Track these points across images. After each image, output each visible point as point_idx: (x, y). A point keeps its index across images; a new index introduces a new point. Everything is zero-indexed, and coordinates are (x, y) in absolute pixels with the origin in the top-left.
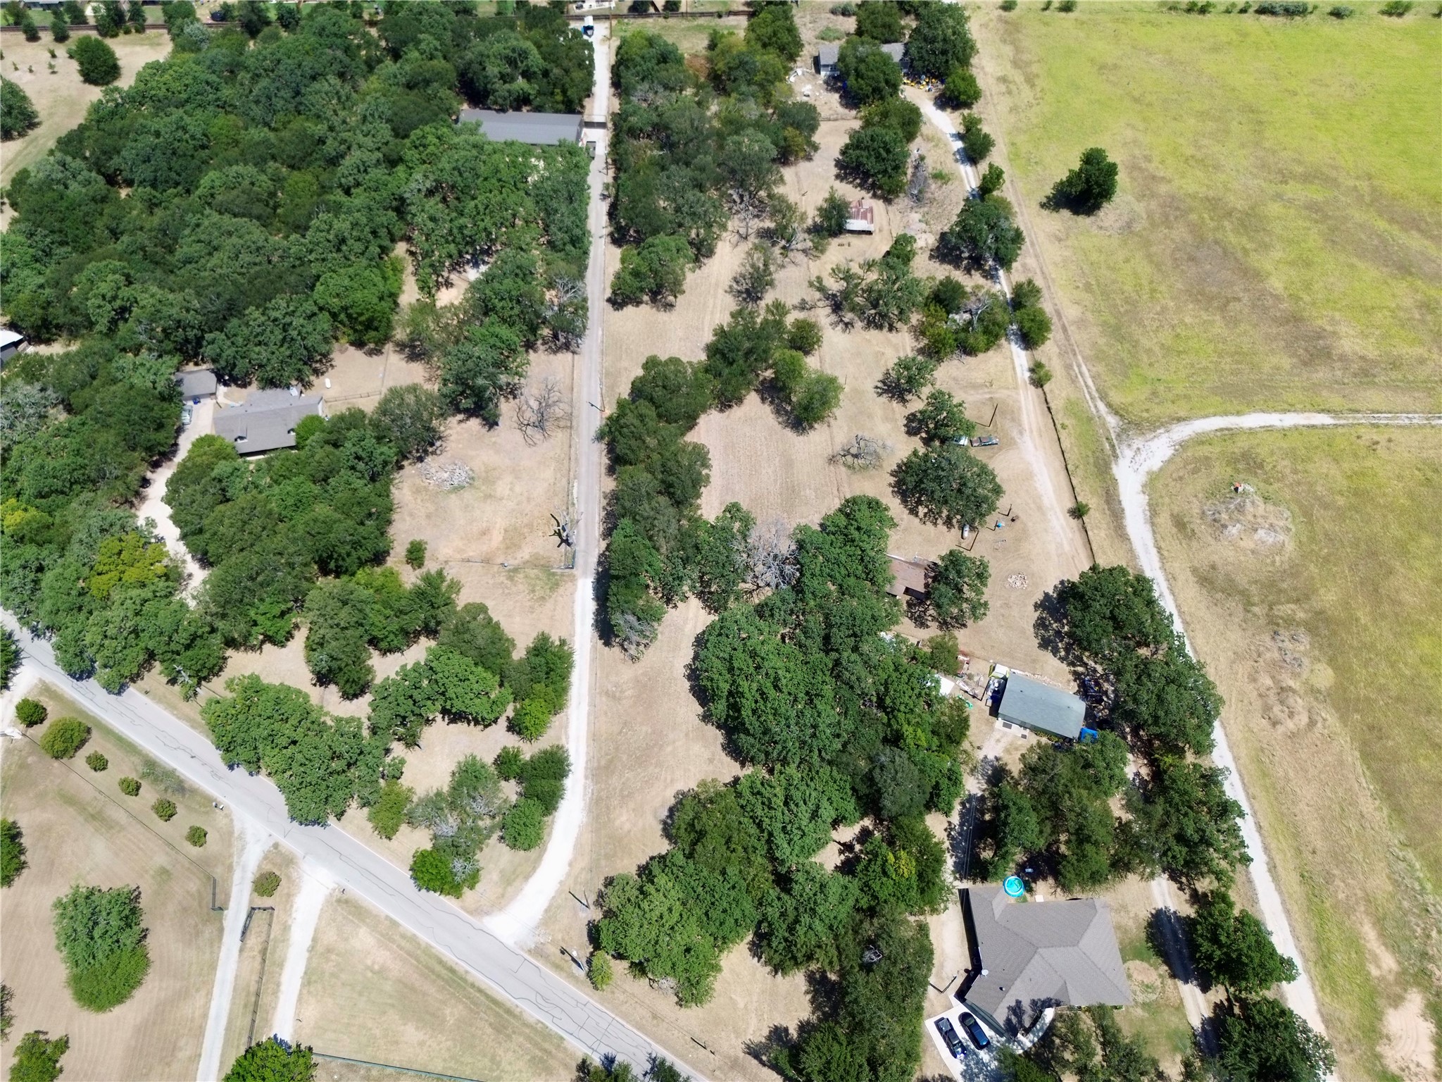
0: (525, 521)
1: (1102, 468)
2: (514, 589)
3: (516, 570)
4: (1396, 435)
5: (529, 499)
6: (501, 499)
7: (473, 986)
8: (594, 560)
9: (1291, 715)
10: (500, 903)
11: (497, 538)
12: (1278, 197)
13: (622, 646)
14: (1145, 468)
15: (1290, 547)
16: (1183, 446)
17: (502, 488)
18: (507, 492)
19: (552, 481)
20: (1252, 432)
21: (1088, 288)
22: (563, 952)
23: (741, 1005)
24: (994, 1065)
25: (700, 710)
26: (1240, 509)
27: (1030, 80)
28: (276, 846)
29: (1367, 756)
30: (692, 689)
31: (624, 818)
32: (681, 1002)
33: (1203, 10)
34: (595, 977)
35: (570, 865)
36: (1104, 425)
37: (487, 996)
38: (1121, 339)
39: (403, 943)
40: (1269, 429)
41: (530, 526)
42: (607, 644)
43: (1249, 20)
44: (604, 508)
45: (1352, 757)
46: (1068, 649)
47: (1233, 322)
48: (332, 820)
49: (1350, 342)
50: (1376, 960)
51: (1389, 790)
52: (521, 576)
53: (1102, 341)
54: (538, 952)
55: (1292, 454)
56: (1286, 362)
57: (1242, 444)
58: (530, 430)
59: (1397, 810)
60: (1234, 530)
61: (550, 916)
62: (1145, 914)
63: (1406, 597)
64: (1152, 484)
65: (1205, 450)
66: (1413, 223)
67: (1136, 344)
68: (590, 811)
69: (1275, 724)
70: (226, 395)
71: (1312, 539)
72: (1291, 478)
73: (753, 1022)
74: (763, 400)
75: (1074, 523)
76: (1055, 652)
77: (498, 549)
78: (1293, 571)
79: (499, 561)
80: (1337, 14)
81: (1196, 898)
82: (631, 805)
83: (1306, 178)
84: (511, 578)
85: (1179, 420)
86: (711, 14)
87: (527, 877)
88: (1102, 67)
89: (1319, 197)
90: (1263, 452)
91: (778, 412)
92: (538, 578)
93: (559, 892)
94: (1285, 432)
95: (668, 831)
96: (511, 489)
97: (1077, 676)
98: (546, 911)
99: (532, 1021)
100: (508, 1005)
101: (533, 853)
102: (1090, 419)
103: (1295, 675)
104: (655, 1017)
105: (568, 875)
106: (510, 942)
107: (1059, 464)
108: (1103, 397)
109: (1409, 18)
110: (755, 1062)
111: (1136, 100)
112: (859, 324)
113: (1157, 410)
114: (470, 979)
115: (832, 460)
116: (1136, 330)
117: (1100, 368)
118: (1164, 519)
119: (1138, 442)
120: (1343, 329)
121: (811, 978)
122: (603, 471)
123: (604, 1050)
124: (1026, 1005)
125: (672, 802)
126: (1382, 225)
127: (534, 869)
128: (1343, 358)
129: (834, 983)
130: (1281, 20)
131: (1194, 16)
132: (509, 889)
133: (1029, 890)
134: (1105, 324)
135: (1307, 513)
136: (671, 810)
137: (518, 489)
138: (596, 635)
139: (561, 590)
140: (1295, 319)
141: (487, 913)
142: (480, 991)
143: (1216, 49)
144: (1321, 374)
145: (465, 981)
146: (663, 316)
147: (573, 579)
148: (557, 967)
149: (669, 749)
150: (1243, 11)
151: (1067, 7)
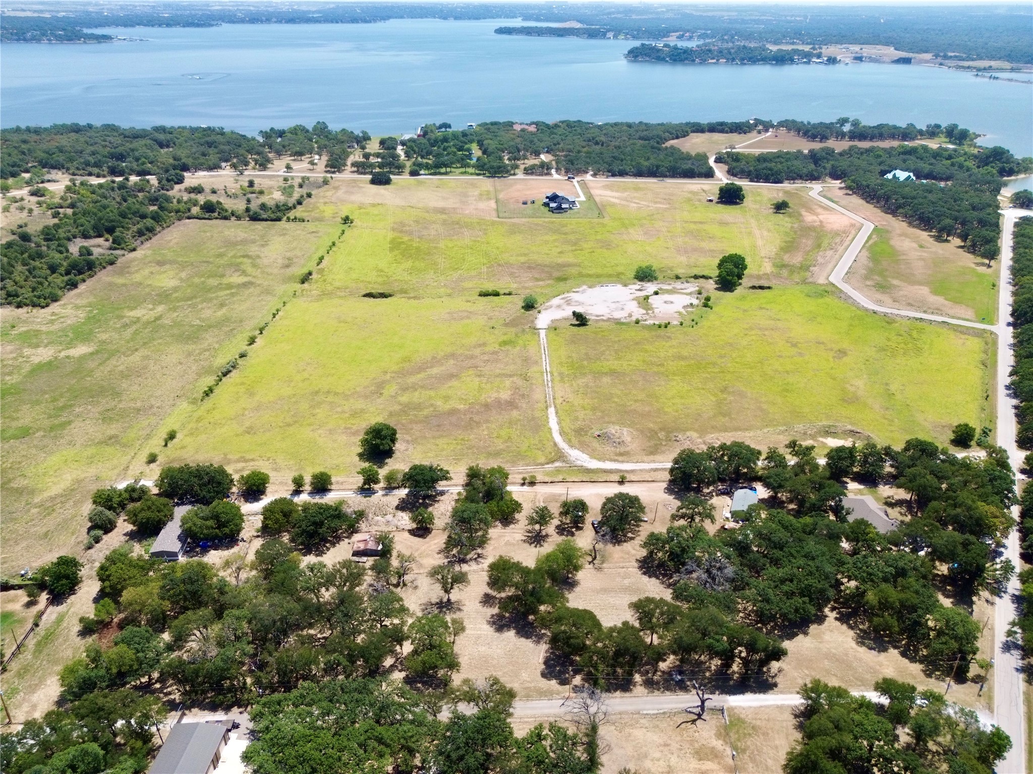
0: (686, 746)
1: (590, 471)
2: (752, 748)
3: (734, 748)
4: (558, 395)
5: (666, 745)
6: (669, 766)
11: (709, 766)
12: (393, 397)
13: (773, 677)
14: (588, 459)
15: (628, 429)
16: (572, 447)
18: (661, 763)
19: (645, 730)
20: (561, 427)
25: (802, 636)
33: (211, 390)
36: (561, 467)
38: (498, 454)
40: (559, 423)
41: (692, 742)
42: (775, 685)
43: (227, 380)
44: (663, 692)
46: (704, 496)
47: (487, 421)
49: (503, 396)
52: (739, 744)
54: (991, 710)
55: (573, 420)
56: (516, 412)
57: (570, 431)
63: (647, 409)
64: (598, 458)
65: (574, 441)
66: (421, 369)
67: (503, 450)
71: (621, 424)
72: (588, 423)
75: (627, 484)
77: (719, 763)
78: (641, 431)
79: (731, 761)
80: (242, 356)
83: (380, 388)
84: (744, 751)
85: (555, 444)
88: (248, 432)
89: (397, 387)
90: (573, 427)
92: (738, 732)
94: (561, 420)
95: (881, 649)
96: (658, 760)
102: (558, 470)
103: (696, 439)
107: (590, 485)
108: (542, 465)
109: (258, 341)
111: (289, 425)
112: (480, 551)
113: (550, 450)
115: (600, 569)
118: (619, 458)
119: (572, 459)
120: (494, 396)
122: (627, 694)
123: (1014, 673)
125: (865, 648)
126: (421, 376)
128: (513, 399)
130: (238, 371)
131: (211, 395)
135: (608, 422)
136: (870, 649)
137: (657, 755)
138: (771, 692)
139: (742, 716)
140: (486, 406)
143: (251, 394)
144: (523, 406)
147: (731, 709)
149: (834, 651)
150: (221, 380)
151: (172, 436)
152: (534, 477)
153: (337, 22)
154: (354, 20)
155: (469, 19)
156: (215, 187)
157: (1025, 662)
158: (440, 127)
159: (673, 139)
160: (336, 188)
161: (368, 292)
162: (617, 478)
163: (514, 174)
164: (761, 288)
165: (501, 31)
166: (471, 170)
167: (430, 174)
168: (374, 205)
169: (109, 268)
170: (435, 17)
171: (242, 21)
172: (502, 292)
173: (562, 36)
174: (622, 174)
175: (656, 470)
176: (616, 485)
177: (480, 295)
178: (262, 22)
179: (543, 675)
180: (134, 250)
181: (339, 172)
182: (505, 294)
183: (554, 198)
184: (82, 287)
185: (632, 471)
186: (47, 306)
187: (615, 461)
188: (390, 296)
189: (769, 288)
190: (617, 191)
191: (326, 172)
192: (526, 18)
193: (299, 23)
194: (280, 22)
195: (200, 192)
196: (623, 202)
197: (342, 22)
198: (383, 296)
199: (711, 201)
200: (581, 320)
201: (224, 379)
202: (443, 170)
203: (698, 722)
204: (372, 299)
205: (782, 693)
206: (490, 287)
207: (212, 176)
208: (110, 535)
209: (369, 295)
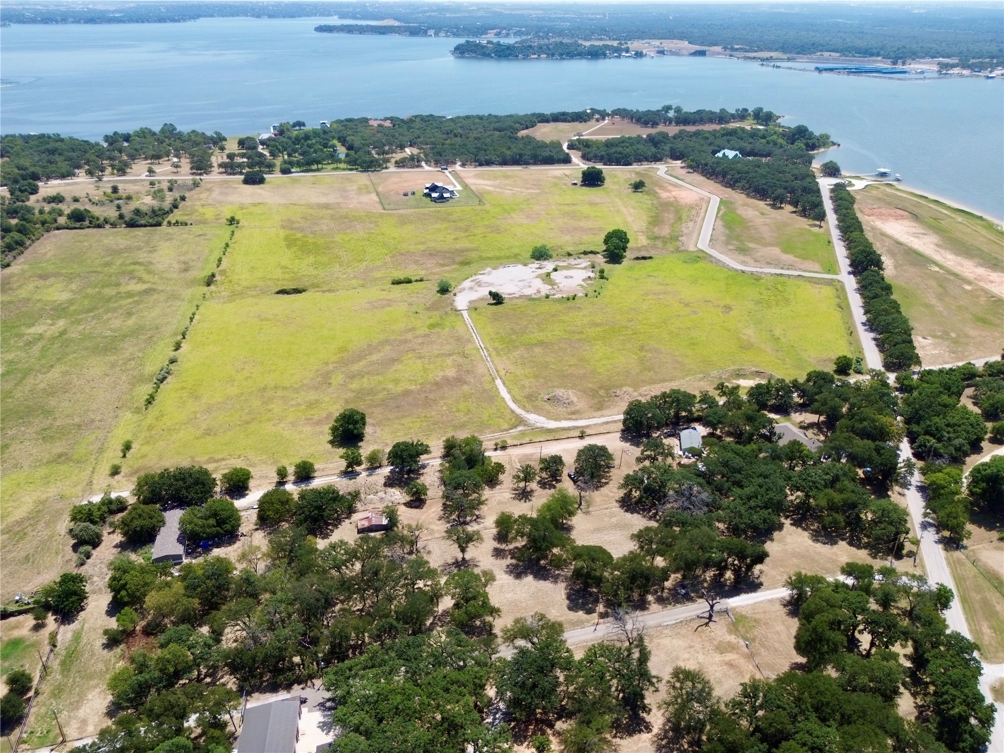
1: (550, 430)
2: (759, 636)
3: (745, 639)
4: (500, 368)
5: (691, 647)
6: (699, 663)
11: (730, 657)
12: (342, 385)
13: (757, 578)
14: (545, 420)
16: (528, 412)
18: (691, 661)
19: (670, 638)
20: (512, 396)
33: (152, 398)
36: (524, 431)
40: (509, 392)
41: (711, 640)
42: (761, 584)
44: (674, 605)
47: (443, 398)
49: (448, 373)
52: (748, 635)
55: (521, 389)
56: (466, 387)
57: (521, 398)
64: (554, 419)
65: (528, 406)
66: (361, 357)
67: (466, 422)
75: (587, 438)
77: (737, 653)
78: (584, 391)
79: (746, 650)
84: (754, 640)
85: (512, 412)
90: (523, 394)
92: (744, 626)
94: (510, 389)
96: (688, 660)
102: (522, 434)
103: (632, 393)
107: (555, 442)
108: (506, 430)
111: (248, 423)
113: (509, 417)
116: (456, 422)
118: (573, 417)
119: (531, 422)
120: (440, 374)
122: (646, 612)
126: (362, 363)
128: (459, 376)
137: (686, 656)
138: (760, 590)
139: (744, 613)
140: (437, 384)
143: (196, 397)
144: (471, 380)
147: (734, 609)
149: (797, 550)
150: (159, 387)
151: (127, 447)
152: (505, 441)
153: (143, 22)
154: (161, 20)
155: (284, 17)
156: (77, 195)
157: (940, 535)
158: (294, 125)
159: (523, 129)
160: (209, 190)
161: (279, 289)
162: (578, 434)
163: (386, 168)
164: (644, 258)
165: (321, 29)
166: (342, 166)
167: (302, 172)
168: (254, 205)
170: (247, 16)
171: (33, 21)
172: (413, 279)
173: (384, 33)
174: (489, 163)
175: (607, 423)
176: (578, 439)
177: (393, 283)
178: (57, 22)
179: (570, 609)
180: (8, 265)
181: (207, 174)
182: (416, 281)
183: (434, 188)
185: (588, 426)
187: (570, 419)
188: (304, 291)
189: (650, 258)
190: (489, 179)
191: (193, 174)
192: (342, 16)
193: (101, 23)
194: (79, 22)
195: (61, 202)
196: (498, 190)
197: (148, 21)
198: (297, 291)
199: (575, 184)
200: (497, 299)
201: (162, 386)
202: (314, 167)
203: (711, 624)
204: (286, 296)
205: (768, 589)
206: (400, 275)
207: (69, 184)
208: (98, 549)
209: (282, 292)
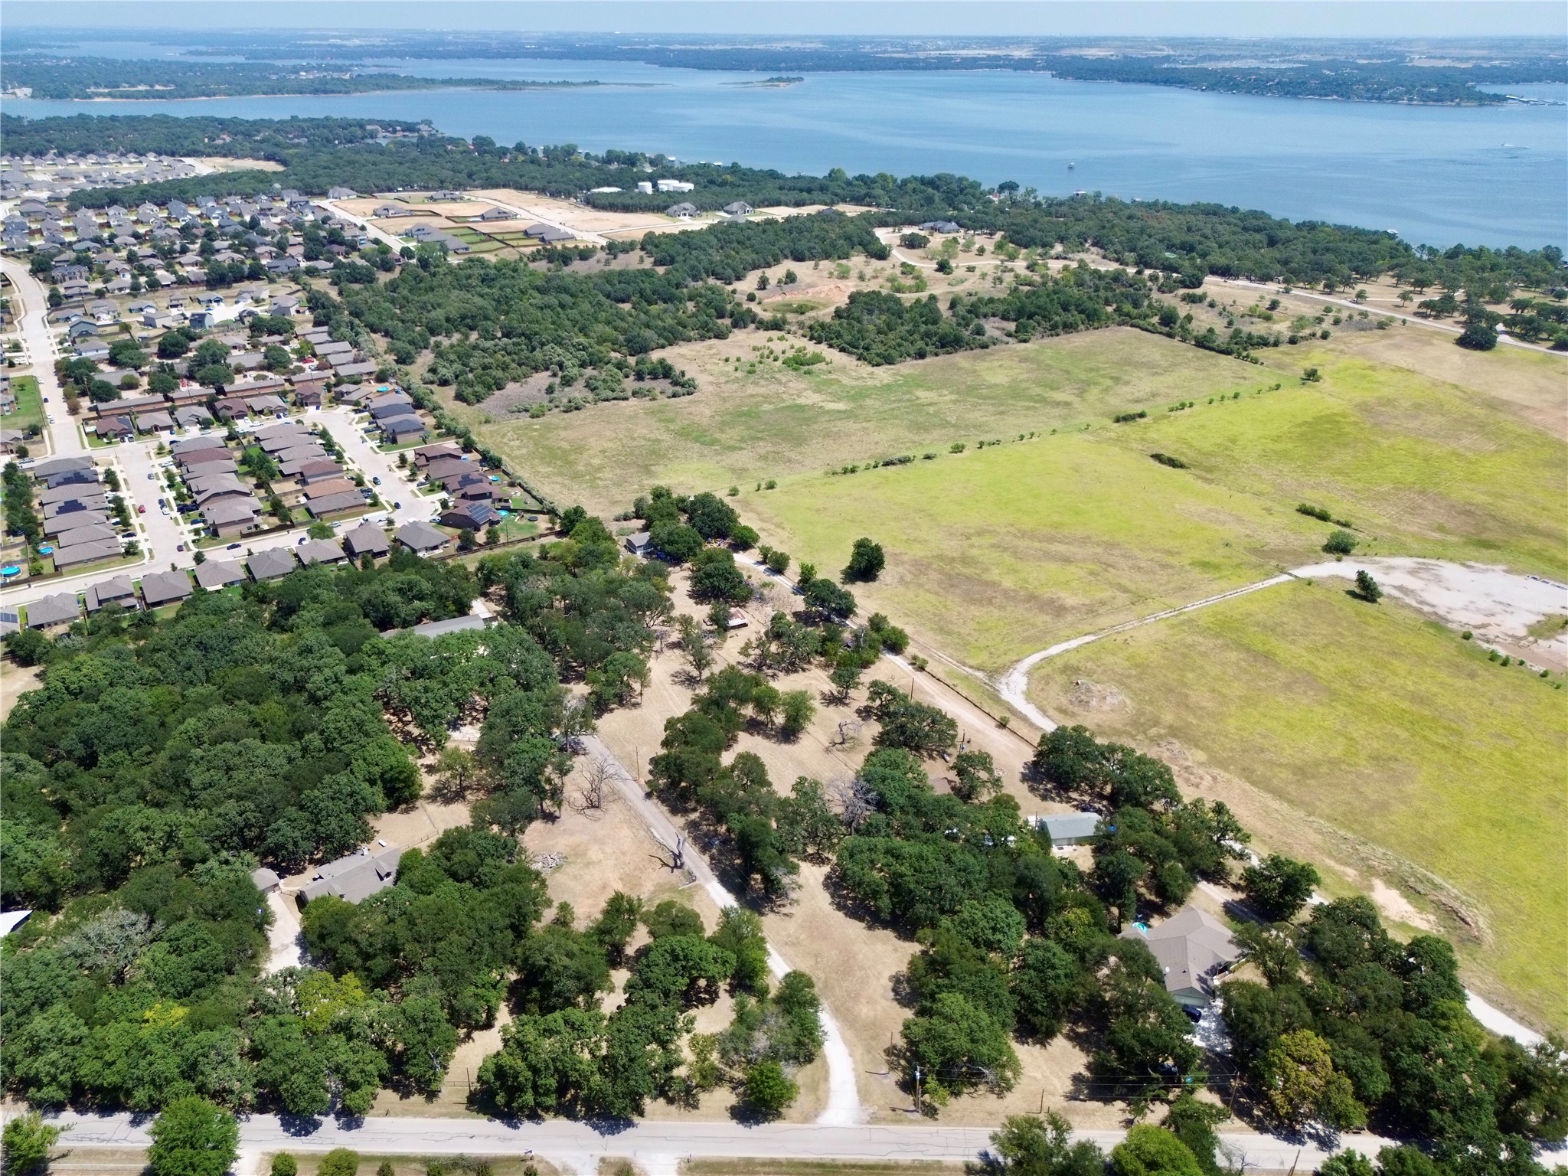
0: (632, 866)
1: (995, 698)
4: (1132, 633)
5: (623, 854)
6: (600, 862)
7: (845, 1166)
8: (707, 870)
9: (1201, 778)
10: (820, 1105)
12: (972, 546)
13: (772, 911)
14: (1019, 691)
15: (1128, 701)
16: (1029, 674)
17: (594, 854)
18: (601, 856)
19: (631, 836)
20: (1059, 655)
21: (906, 615)
22: (894, 1110)
23: (1039, 1076)
24: (1213, 1025)
25: (863, 925)
26: (1088, 690)
27: (779, 526)
28: (603, 1160)
29: (1253, 783)
30: (846, 915)
31: (865, 1010)
32: (1000, 1096)
33: (853, 471)
34: (930, 1112)
35: (851, 1056)
36: (977, 678)
37: (861, 1167)
38: (949, 634)
39: (767, 1169)
40: (1067, 651)
41: (638, 869)
42: (761, 914)
43: (881, 470)
44: (690, 836)
45: (1248, 786)
46: (1059, 795)
47: (1002, 608)
48: (636, 1119)
49: (1070, 601)
50: (1345, 874)
51: (1279, 794)
53: (939, 638)
54: (875, 1119)
55: (1088, 659)
56: (1048, 618)
57: (1060, 663)
58: (587, 811)
59: (1290, 802)
60: (1094, 703)
61: (864, 1094)
62: (1219, 909)
63: (1205, 704)
64: (1029, 696)
65: (1043, 672)
66: (1051, 540)
67: (959, 634)
68: (837, 1018)
69: (1197, 786)
70: (285, 885)
71: (1135, 694)
72: (1099, 670)
73: (1056, 1082)
74: (752, 734)
75: (1004, 731)
76: (1053, 799)
78: (1141, 713)
80: (928, 457)
81: (1236, 888)
82: (864, 1001)
83: (980, 533)
85: (1017, 661)
86: (526, 540)
87: (826, 1079)
88: (817, 510)
89: (994, 541)
90: (1074, 662)
91: (767, 737)
92: (672, 897)
93: (858, 1077)
94: (1077, 650)
95: (904, 1001)
96: (603, 853)
97: (1077, 807)
98: (859, 1092)
99: (908, 1163)
100: (882, 1163)
101: (817, 1062)
102: (967, 678)
103: (1186, 759)
104: (990, 1114)
105: (855, 1062)
106: (849, 1124)
107: (970, 706)
108: (964, 664)
109: (966, 452)
110: (1078, 1103)
111: (852, 521)
112: (781, 674)
113: (1000, 661)
114: (840, 1163)
115: (827, 750)
116: (955, 628)
117: (949, 651)
118: (1051, 712)
119: (1004, 680)
120: (1062, 595)
121: (1068, 1037)
123: (975, 1152)
124: (1203, 975)
125: (891, 985)
126: (1037, 545)
127: (827, 1072)
128: (1073, 608)
129: (1085, 1034)
130: (900, 467)
131: (849, 475)
132: (820, 1093)
133: (1150, 926)
134: (932, 629)
135: (1123, 684)
136: (894, 990)
137: (608, 850)
139: (697, 898)
140: (1032, 598)
141: (816, 1116)
142: (853, 1166)
143: (875, 487)
144: (1070, 618)
145: (836, 1166)
146: (635, 712)
147: (700, 887)
148: (898, 1122)
149: (860, 957)
150: (876, 467)
151: (771, 486)
152: (925, 662)
161: (1160, 453)
162: (1002, 717)
169: (977, 351)
172: (1334, 517)
176: (994, 723)
177: (1297, 510)
180: (1025, 341)
181: (1436, 317)
182: (1338, 523)
184: (928, 360)
186: (878, 365)
187: (1042, 710)
188: (1182, 466)
191: (1416, 314)
195: (1195, 303)
198: (1172, 463)
200: (1366, 590)
201: (880, 468)
204: (1158, 463)
209: (1157, 457)
